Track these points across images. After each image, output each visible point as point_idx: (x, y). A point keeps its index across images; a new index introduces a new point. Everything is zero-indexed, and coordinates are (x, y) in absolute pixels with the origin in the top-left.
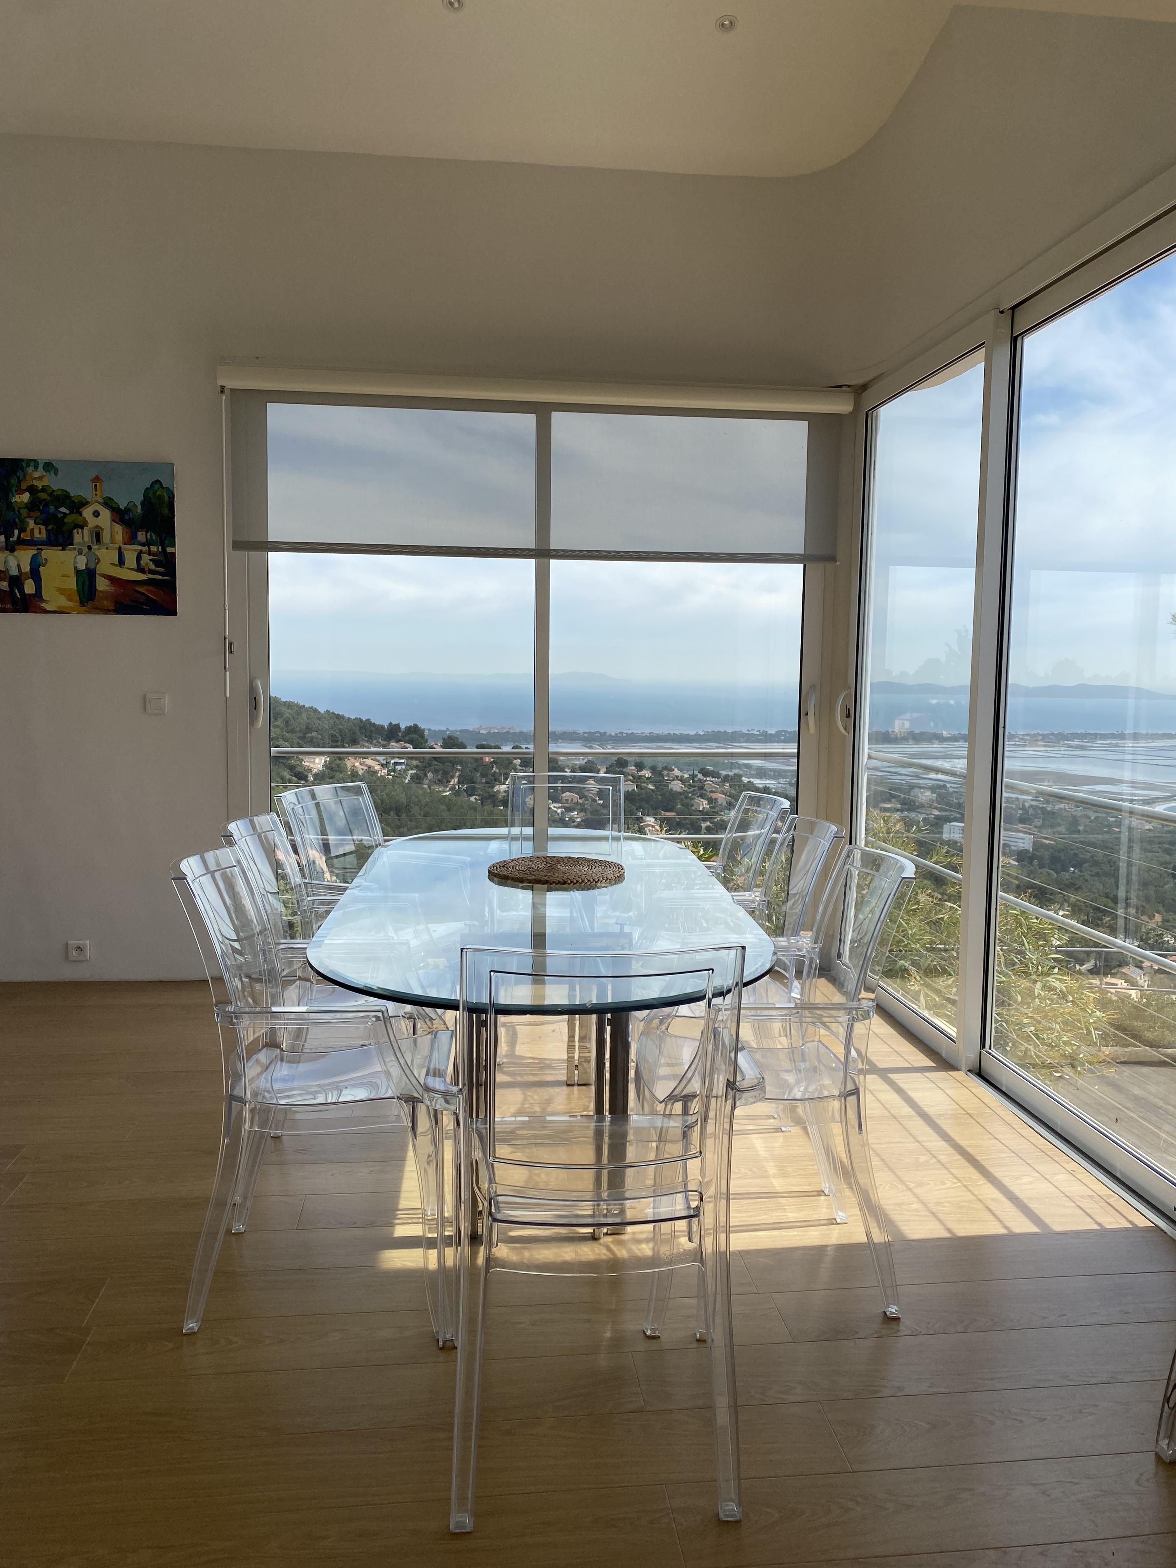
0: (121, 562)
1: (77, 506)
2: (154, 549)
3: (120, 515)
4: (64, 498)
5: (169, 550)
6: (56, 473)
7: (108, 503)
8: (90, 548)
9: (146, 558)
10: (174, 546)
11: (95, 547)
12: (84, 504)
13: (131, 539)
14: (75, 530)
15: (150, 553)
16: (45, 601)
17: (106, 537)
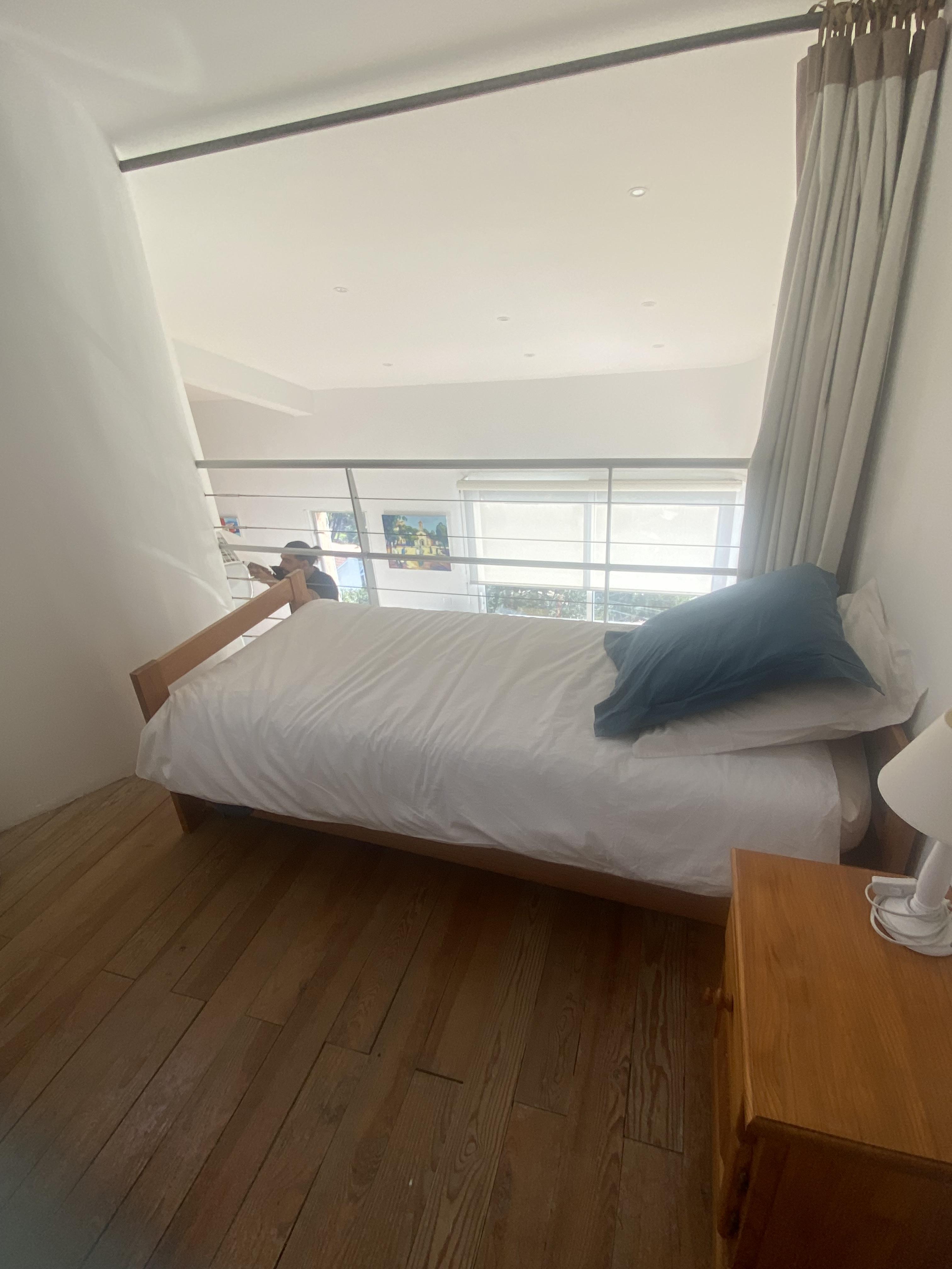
0: (431, 552)
1: (415, 532)
2: (442, 547)
3: (429, 535)
4: (410, 529)
5: (447, 548)
6: (407, 520)
7: (425, 531)
8: (420, 547)
9: (439, 551)
10: (448, 546)
11: (422, 546)
12: (417, 531)
13: (434, 544)
14: (415, 541)
15: (441, 549)
16: (408, 565)
17: (425, 543)
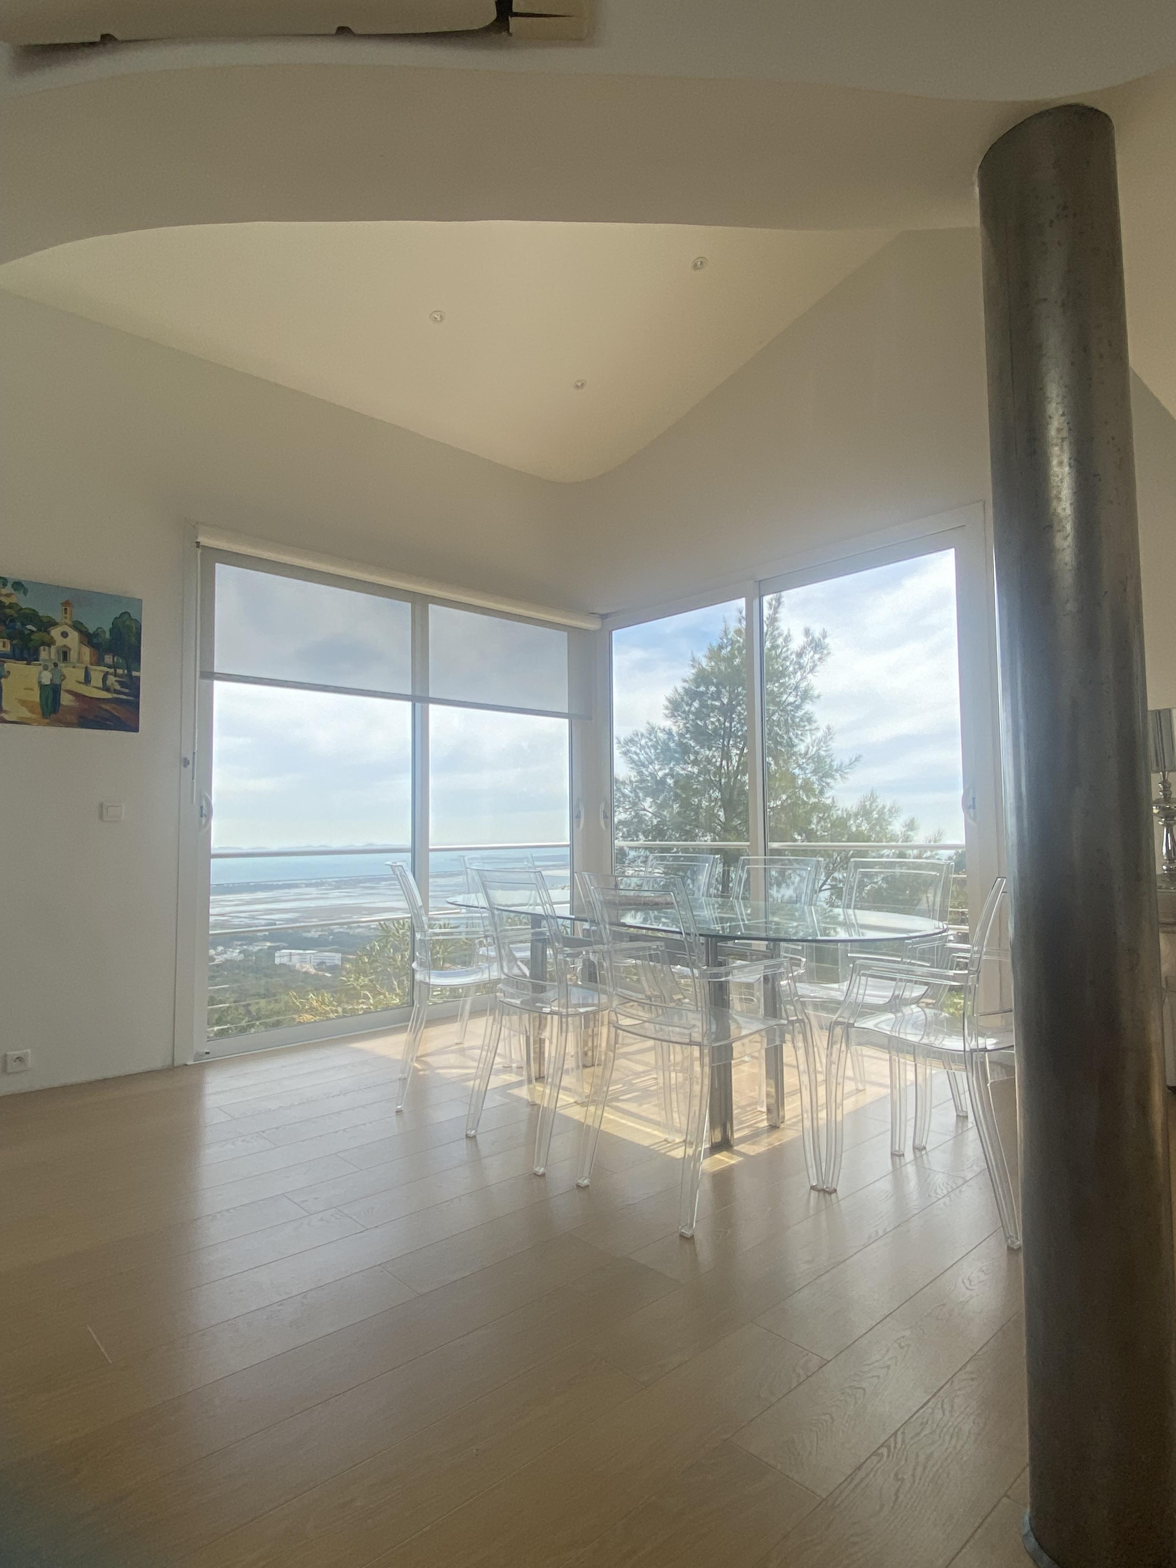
0: (87, 680)
1: (46, 625)
2: (120, 671)
3: (89, 638)
4: (31, 616)
5: (134, 674)
6: (25, 593)
7: (77, 626)
8: (56, 665)
10: (138, 670)
11: (61, 665)
12: (54, 624)
13: (99, 661)
14: (42, 648)
16: (6, 712)
17: (73, 655)
